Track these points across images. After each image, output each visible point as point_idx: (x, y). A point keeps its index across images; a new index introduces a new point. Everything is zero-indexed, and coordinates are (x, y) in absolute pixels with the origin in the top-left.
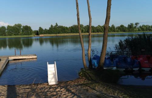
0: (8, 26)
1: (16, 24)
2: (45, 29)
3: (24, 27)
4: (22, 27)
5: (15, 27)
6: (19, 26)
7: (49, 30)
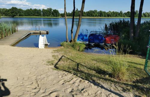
0: (43, 9)
1: (48, 8)
2: (69, 13)
3: (53, 10)
4: (52, 11)
5: (48, 10)
6: (51, 9)
7: (71, 14)
